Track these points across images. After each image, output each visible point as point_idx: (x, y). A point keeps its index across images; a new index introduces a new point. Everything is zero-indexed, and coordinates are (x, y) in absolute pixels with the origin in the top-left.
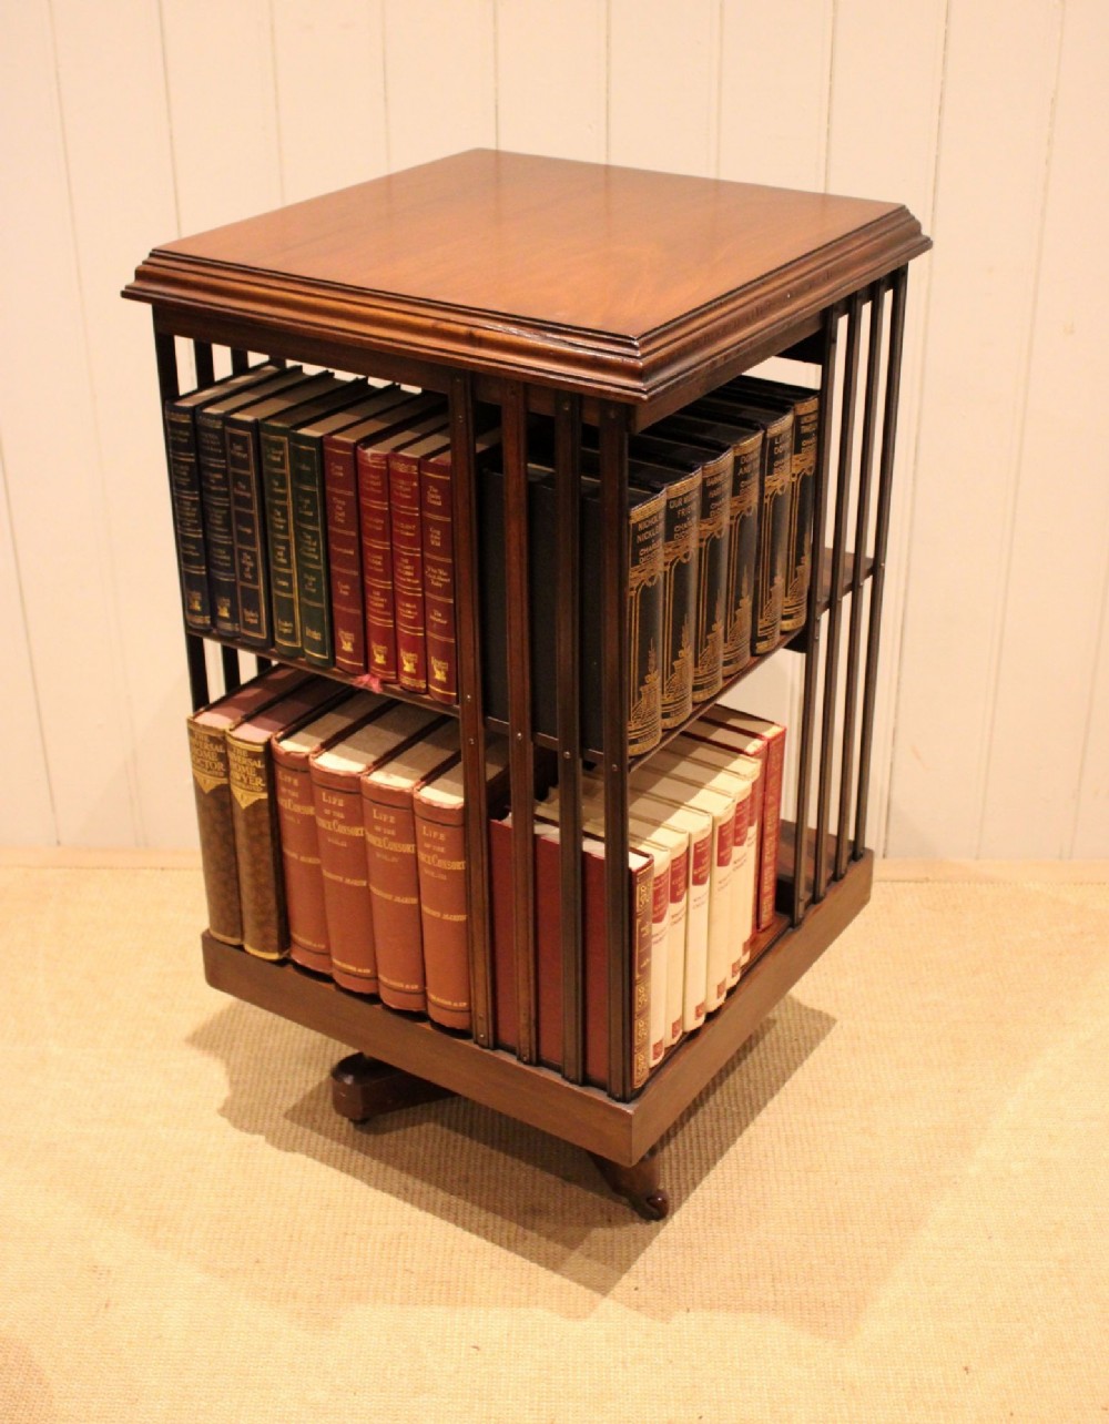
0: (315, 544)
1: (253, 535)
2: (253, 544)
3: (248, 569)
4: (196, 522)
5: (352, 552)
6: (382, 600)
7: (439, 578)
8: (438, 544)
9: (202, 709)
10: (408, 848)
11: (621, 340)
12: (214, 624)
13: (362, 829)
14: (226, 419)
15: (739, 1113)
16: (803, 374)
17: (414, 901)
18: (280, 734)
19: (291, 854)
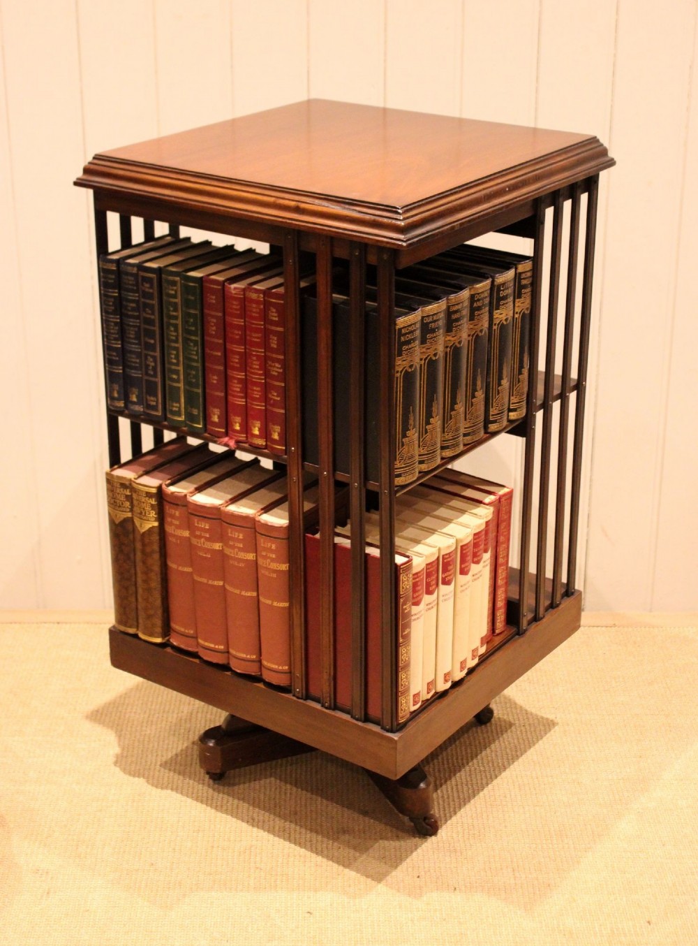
0: (196, 349)
1: (155, 344)
2: (154, 350)
3: (151, 368)
4: (117, 336)
5: (219, 354)
6: (238, 386)
7: (276, 369)
8: (275, 346)
9: (116, 467)
10: (251, 556)
11: (391, 209)
12: (126, 406)
13: (221, 544)
14: (140, 267)
15: (485, 771)
16: (521, 245)
17: (255, 594)
18: (169, 482)
19: (172, 565)
